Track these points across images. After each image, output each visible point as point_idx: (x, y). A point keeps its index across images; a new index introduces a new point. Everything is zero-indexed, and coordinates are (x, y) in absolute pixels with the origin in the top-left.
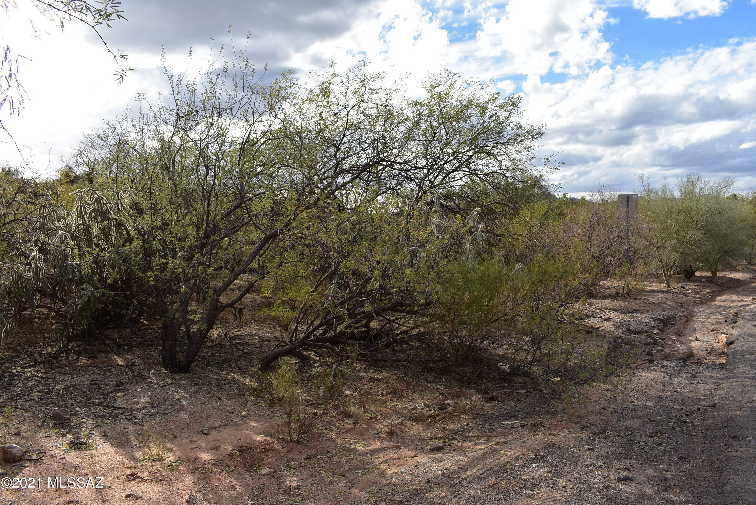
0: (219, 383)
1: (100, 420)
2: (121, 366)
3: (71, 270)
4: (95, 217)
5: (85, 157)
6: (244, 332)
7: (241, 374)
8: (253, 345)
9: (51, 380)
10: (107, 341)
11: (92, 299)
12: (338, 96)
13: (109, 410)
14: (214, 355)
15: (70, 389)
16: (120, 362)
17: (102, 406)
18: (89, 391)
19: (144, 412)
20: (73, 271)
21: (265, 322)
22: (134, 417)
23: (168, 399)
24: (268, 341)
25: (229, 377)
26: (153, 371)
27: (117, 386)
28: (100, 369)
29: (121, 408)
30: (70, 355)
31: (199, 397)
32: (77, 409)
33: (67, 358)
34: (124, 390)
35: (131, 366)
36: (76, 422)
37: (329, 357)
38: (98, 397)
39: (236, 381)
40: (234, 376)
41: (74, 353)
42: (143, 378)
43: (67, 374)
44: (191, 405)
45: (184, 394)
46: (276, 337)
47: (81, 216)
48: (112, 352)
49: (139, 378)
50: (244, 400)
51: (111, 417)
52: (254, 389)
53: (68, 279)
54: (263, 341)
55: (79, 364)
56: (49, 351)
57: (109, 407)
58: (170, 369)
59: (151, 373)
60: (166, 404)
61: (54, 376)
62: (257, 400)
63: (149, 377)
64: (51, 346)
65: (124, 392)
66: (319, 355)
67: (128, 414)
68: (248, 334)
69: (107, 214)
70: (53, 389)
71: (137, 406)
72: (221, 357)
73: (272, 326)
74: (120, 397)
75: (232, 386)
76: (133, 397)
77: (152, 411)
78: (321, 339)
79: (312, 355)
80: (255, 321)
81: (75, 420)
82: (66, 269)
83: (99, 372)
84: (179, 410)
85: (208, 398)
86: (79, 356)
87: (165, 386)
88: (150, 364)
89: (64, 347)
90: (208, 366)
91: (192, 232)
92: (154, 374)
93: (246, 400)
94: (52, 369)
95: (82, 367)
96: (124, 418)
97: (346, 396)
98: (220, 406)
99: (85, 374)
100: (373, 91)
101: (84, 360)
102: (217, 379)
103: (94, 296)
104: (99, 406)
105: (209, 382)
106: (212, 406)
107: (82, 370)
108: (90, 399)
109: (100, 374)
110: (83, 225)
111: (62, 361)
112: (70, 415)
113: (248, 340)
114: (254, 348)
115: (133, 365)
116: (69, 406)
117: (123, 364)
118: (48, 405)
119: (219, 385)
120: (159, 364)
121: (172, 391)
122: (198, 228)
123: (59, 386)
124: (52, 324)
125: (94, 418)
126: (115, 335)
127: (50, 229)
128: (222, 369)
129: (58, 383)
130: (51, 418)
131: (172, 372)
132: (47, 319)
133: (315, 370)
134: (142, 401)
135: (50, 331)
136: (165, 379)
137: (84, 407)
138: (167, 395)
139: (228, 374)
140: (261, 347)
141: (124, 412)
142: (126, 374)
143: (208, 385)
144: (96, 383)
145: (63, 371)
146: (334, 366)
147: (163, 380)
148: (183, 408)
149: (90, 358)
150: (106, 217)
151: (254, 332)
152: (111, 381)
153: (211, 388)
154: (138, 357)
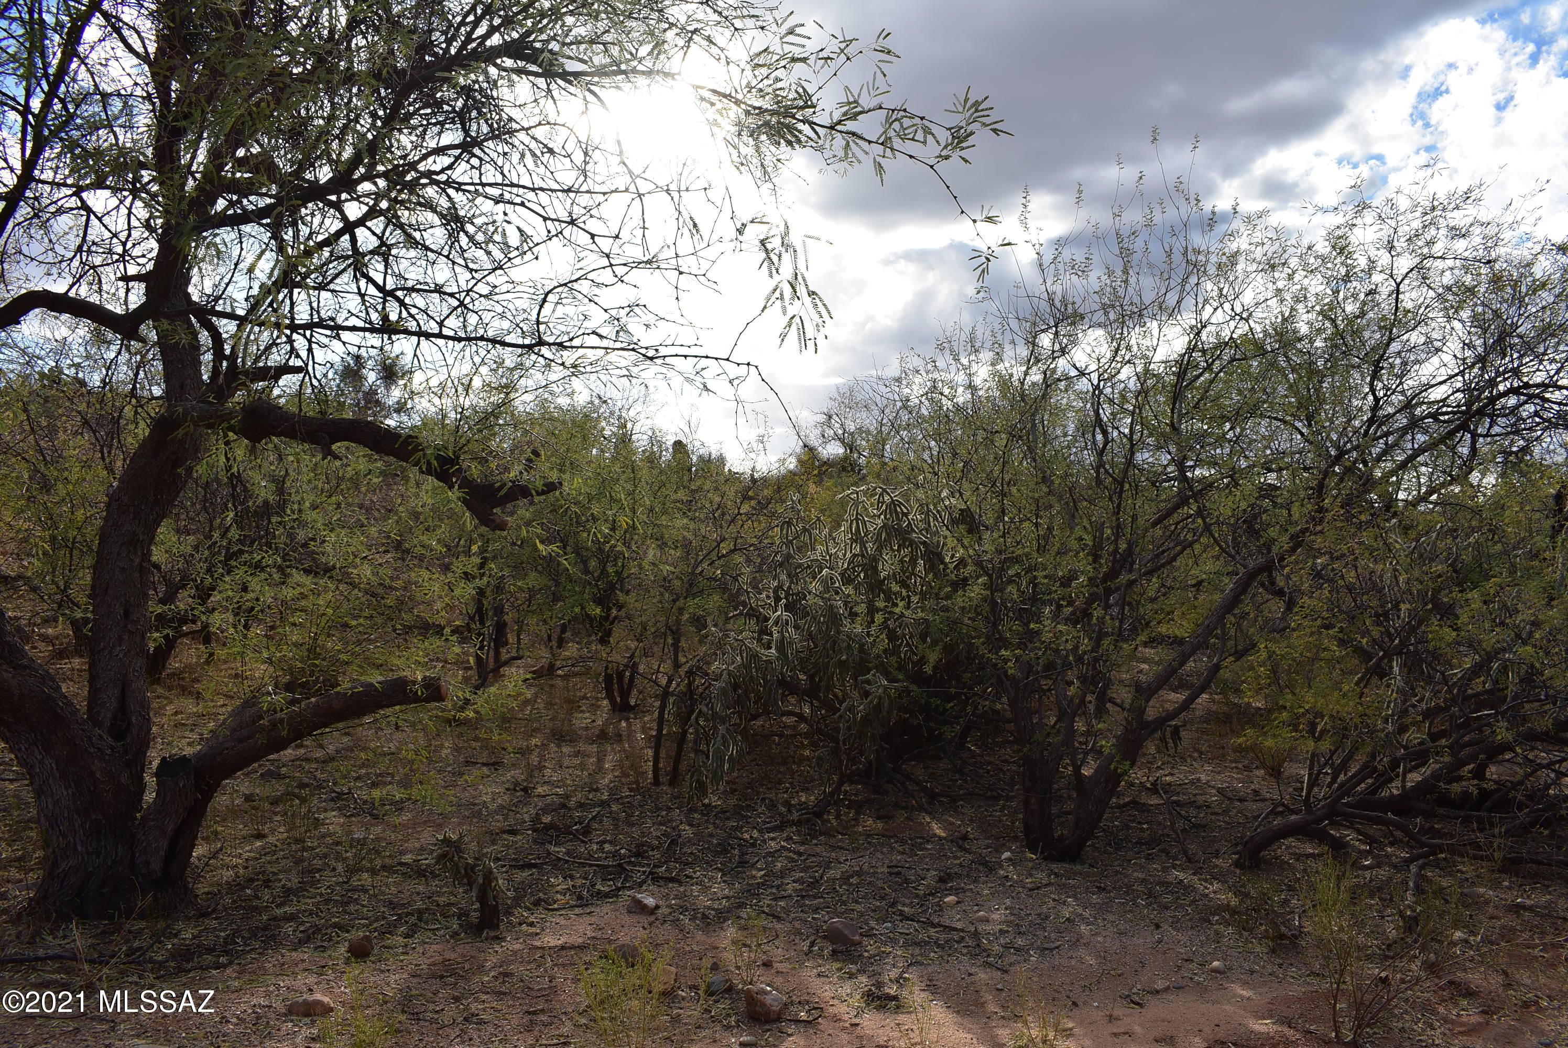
0: (1150, 890)
1: (917, 951)
2: (940, 838)
3: (845, 645)
4: (888, 540)
5: (837, 425)
6: (1181, 776)
7: (1194, 874)
8: (1208, 807)
9: (814, 859)
10: (910, 786)
11: (886, 703)
12: (1373, 253)
13: (932, 931)
14: (1128, 827)
15: (854, 880)
16: (938, 830)
17: (919, 921)
18: (889, 887)
19: (1002, 941)
20: (849, 646)
21: (1224, 756)
22: (985, 950)
23: (1047, 917)
24: (1241, 800)
25: (1170, 879)
26: (1007, 855)
27: (942, 880)
28: (902, 842)
29: (955, 929)
30: (843, 810)
31: (1111, 917)
32: (873, 923)
33: (838, 817)
34: (956, 891)
35: (960, 840)
36: (872, 949)
37: (1392, 844)
38: (907, 901)
39: (1188, 889)
40: (1181, 875)
41: (849, 807)
42: (991, 869)
43: (841, 848)
44: (1097, 934)
45: (1080, 910)
46: (1255, 791)
47: (857, 538)
48: (921, 808)
49: (981, 868)
50: (1211, 933)
51: (939, 946)
52: (1234, 912)
53: (840, 661)
54: (1229, 799)
55: (860, 829)
56: (803, 799)
57: (934, 926)
58: (1042, 853)
59: (1003, 857)
60: (1044, 929)
61: (818, 850)
62: (1241, 935)
63: (1001, 867)
64: (805, 790)
65: (956, 895)
66: (1371, 840)
67: (970, 943)
68: (1192, 783)
69: (909, 533)
70: (822, 877)
71: (988, 928)
72: (1142, 830)
73: (1240, 766)
74: (952, 907)
75: (1178, 898)
76: (976, 908)
77: (1020, 942)
78: (1368, 803)
79: (1350, 836)
80: (1201, 753)
81: (871, 947)
82: (835, 642)
83: (900, 849)
84: (1076, 943)
85: (1131, 921)
86: (858, 813)
87: (1038, 888)
88: (997, 839)
89: (832, 794)
90: (1117, 849)
91: (1083, 564)
92: (1010, 859)
93: (1217, 933)
94: (814, 837)
95: (869, 836)
96: (965, 951)
97: (1454, 944)
98: (1160, 941)
99: (876, 850)
100: (1457, 233)
101: (869, 823)
102: (1143, 880)
103: (889, 696)
104: (913, 920)
105: (1129, 887)
106: (1143, 941)
107: (869, 843)
108: (893, 905)
109: (903, 853)
110: (863, 556)
111: (828, 821)
112: (861, 934)
113: (1195, 795)
114: (1212, 814)
115: (965, 838)
116: (855, 915)
117: (943, 835)
118: (816, 910)
119: (1150, 894)
120: (1016, 838)
121: (1054, 900)
122: (1096, 558)
123: (831, 873)
124: (803, 747)
125: (906, 945)
126: (920, 773)
127: (800, 565)
128: (1149, 858)
129: (829, 867)
130: (825, 937)
131: (1045, 859)
132: (795, 736)
133: (1368, 874)
134: (995, 916)
135: (803, 759)
136: (1034, 872)
137: (885, 922)
138: (1044, 909)
139: (1165, 869)
140: (1226, 812)
141: (963, 938)
142: (955, 858)
143: (1127, 893)
144: (899, 873)
145: (832, 841)
146: (1413, 868)
147: (1031, 875)
148: (1082, 941)
149: (879, 818)
150: (907, 539)
151: (1203, 778)
152: (928, 870)
153: (1134, 900)
154: (972, 821)
